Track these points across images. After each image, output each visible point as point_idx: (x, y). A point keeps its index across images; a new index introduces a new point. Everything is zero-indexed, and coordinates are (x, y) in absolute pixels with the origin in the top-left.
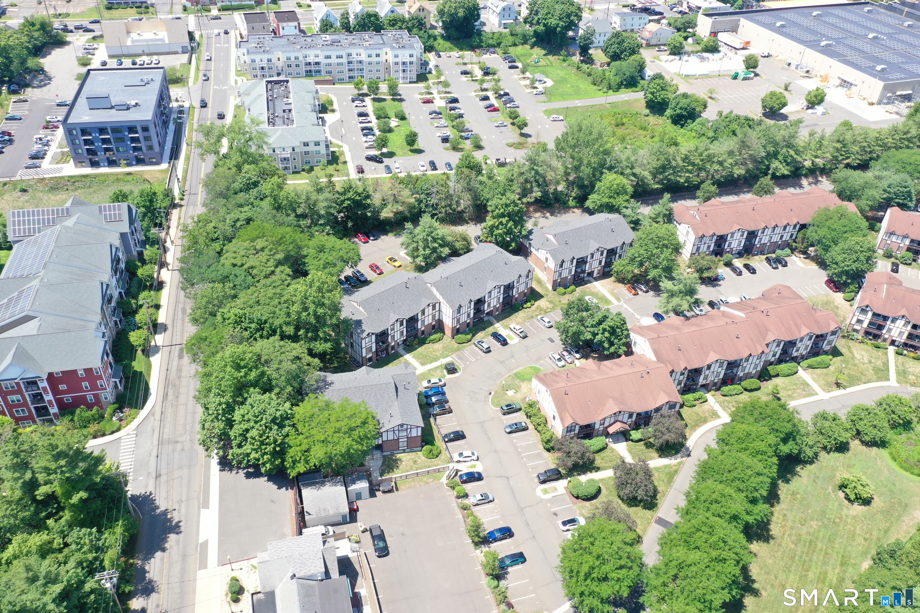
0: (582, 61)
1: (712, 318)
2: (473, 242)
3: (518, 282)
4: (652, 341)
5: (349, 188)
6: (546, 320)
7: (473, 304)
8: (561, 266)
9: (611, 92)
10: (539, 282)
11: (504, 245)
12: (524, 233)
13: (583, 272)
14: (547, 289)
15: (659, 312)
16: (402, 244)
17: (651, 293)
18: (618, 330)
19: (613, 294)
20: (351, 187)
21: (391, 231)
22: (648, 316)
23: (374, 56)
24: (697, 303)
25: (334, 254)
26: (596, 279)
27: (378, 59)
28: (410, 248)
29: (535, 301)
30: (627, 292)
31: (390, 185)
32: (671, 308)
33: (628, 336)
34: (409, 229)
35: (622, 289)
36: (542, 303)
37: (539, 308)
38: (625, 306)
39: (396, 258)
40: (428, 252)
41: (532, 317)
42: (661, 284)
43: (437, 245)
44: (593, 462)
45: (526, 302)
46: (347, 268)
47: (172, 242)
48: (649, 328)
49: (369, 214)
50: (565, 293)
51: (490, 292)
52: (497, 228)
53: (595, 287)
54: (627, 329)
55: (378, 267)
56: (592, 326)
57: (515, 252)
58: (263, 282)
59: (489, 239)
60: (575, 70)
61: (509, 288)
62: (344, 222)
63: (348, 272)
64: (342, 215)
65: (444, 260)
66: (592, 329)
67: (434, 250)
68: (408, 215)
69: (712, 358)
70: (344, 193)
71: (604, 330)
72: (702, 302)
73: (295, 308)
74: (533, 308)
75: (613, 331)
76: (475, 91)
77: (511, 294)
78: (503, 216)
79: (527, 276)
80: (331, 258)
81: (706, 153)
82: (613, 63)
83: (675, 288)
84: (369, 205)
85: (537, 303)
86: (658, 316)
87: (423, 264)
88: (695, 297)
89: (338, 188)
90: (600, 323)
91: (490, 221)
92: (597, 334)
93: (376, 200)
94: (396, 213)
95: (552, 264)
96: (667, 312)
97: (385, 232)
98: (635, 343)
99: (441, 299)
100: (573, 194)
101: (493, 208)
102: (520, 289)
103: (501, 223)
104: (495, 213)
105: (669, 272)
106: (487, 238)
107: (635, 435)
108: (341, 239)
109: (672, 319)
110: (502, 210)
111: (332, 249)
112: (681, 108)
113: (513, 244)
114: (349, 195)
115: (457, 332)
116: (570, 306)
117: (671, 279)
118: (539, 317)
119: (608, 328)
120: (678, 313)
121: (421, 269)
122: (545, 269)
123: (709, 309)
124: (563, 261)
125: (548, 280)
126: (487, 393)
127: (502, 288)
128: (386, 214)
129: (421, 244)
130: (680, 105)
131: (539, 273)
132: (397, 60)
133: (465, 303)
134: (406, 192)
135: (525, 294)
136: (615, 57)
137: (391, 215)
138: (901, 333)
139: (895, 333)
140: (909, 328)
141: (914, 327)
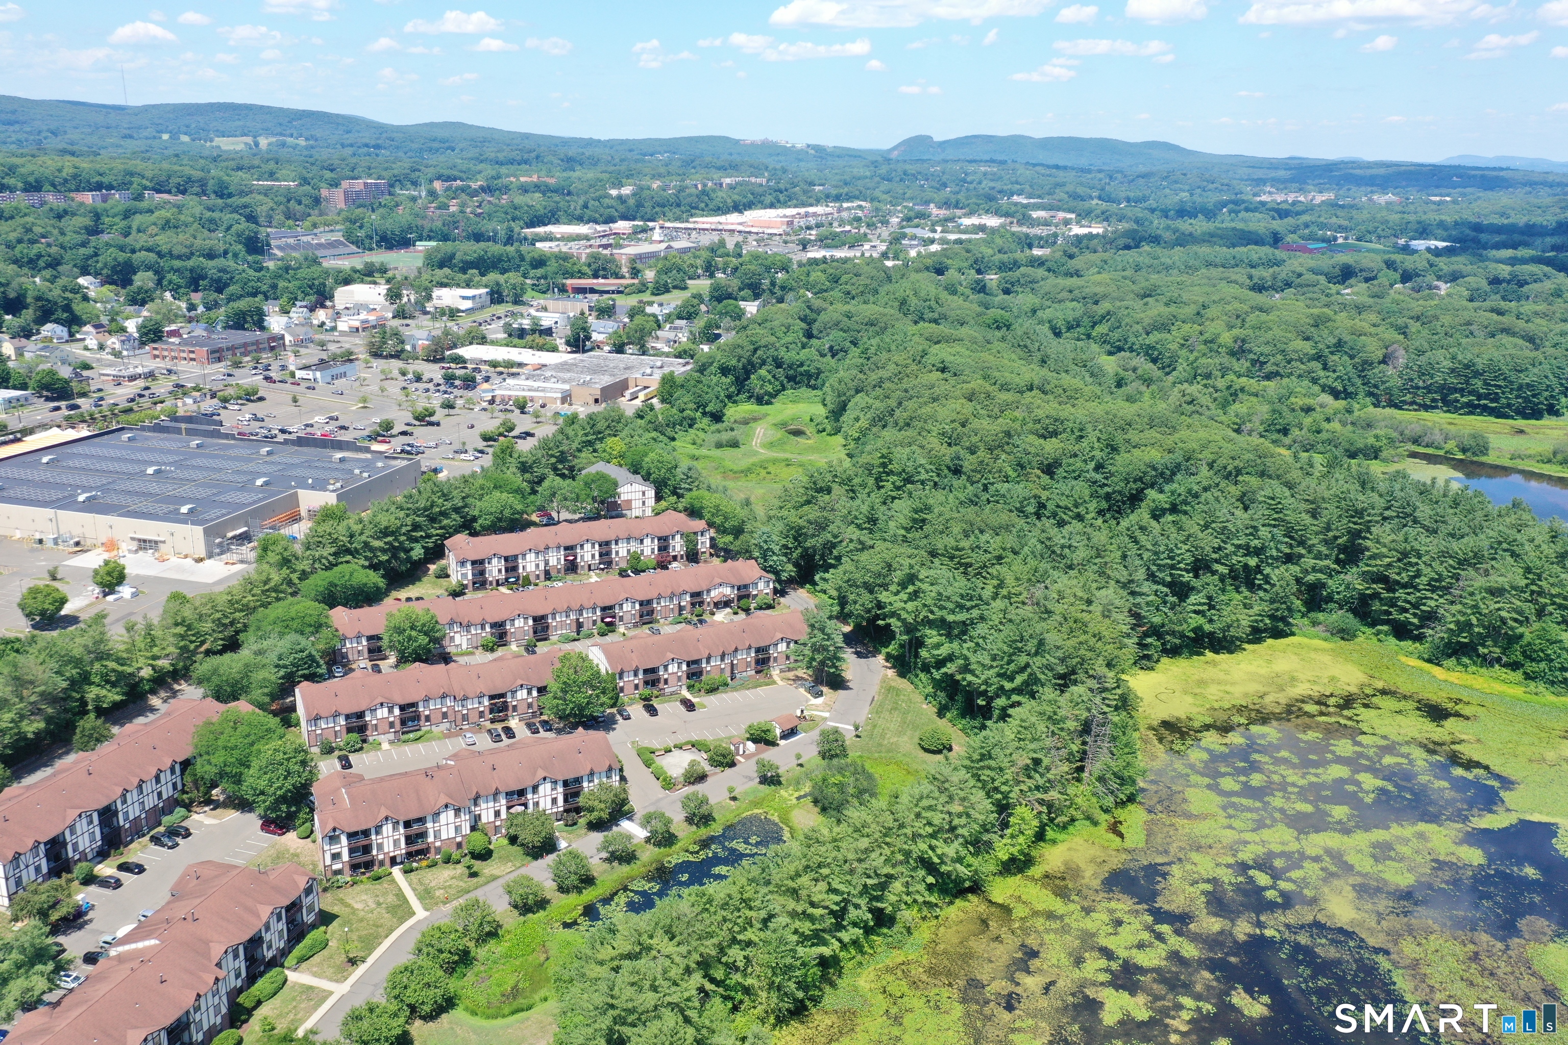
1: (100, 978)
24: (61, 967)
32: (11, 1005)
72: (70, 962)
96: (9, 1018)
109: (22, 1023)
120: (29, 1006)
123: (90, 968)
138: (396, 843)
139: (389, 847)
140: (402, 830)
141: (407, 824)
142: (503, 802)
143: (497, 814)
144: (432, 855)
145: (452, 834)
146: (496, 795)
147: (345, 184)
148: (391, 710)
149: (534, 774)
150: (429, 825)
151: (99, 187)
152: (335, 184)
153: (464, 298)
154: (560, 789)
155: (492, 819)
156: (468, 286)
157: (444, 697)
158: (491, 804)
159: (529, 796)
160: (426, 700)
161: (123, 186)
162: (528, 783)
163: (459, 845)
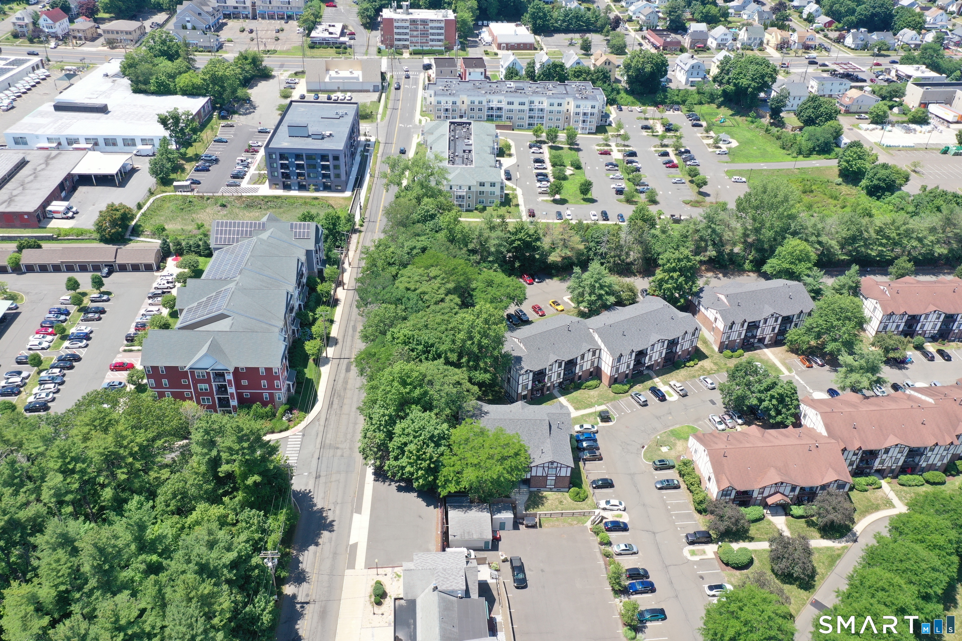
0: (772, 124)
1: (894, 400)
2: (639, 295)
3: (683, 339)
4: (824, 415)
5: (520, 229)
6: (709, 381)
7: (634, 354)
8: (731, 328)
9: (801, 157)
10: (705, 342)
11: (672, 301)
12: (695, 289)
13: (754, 337)
14: (713, 350)
15: (835, 387)
16: (569, 288)
17: (827, 367)
18: (787, 399)
19: (784, 364)
20: (523, 228)
21: (557, 276)
22: (821, 390)
23: (556, 105)
24: (879, 382)
25: (502, 290)
26: (767, 346)
27: (559, 108)
28: (576, 292)
29: (700, 360)
30: (800, 364)
31: (561, 230)
32: (848, 384)
33: (797, 407)
34: (577, 273)
35: (795, 359)
36: (705, 363)
37: (703, 369)
38: (797, 377)
39: (559, 302)
40: (593, 298)
41: (694, 377)
42: (840, 357)
43: (603, 292)
44: (747, 531)
45: (689, 361)
46: (512, 305)
47: (350, 264)
48: (821, 401)
49: (537, 256)
50: (732, 357)
51: (653, 345)
52: (666, 282)
53: (765, 354)
54: (797, 400)
55: (540, 309)
56: (760, 391)
57: (683, 309)
58: (433, 307)
59: (657, 293)
60: (763, 132)
61: (673, 343)
62: (512, 263)
63: (512, 309)
64: (510, 254)
65: (607, 307)
66: (758, 395)
67: (600, 297)
68: (576, 261)
69: (891, 441)
70: (515, 234)
71: (772, 397)
72: (885, 382)
73: (461, 336)
74: (697, 367)
75: (781, 399)
76: (655, 147)
77: (674, 350)
78: (674, 270)
79: (694, 334)
80: (498, 293)
81: (904, 227)
82: (806, 128)
83: (856, 364)
84: (538, 248)
85: (700, 363)
86: (832, 392)
87: (586, 310)
88: (878, 375)
89: (511, 228)
90: (768, 389)
91: (659, 274)
92: (764, 401)
93: (546, 243)
94: (564, 258)
95: (720, 325)
96: (843, 389)
97: (551, 276)
98: (805, 416)
99: (602, 346)
100: (750, 257)
101: (665, 261)
102: (684, 346)
103: (672, 278)
104: (666, 267)
105: (849, 346)
106: (655, 291)
107: (797, 510)
108: (510, 276)
109: (848, 395)
110: (674, 264)
111: (500, 285)
112: (879, 179)
113: (682, 300)
114: (520, 236)
115: (614, 381)
116: (737, 368)
117: (851, 353)
118: (702, 378)
119: (776, 396)
120: (855, 390)
121: (583, 315)
122: (714, 329)
123: (892, 391)
124: (733, 323)
125: (715, 341)
126: (639, 446)
127: (666, 342)
128: (554, 258)
129: (587, 289)
130: (878, 176)
131: (706, 333)
132: (578, 110)
133: (626, 353)
134: (577, 238)
135: (689, 353)
136: (809, 122)
137: (559, 259)
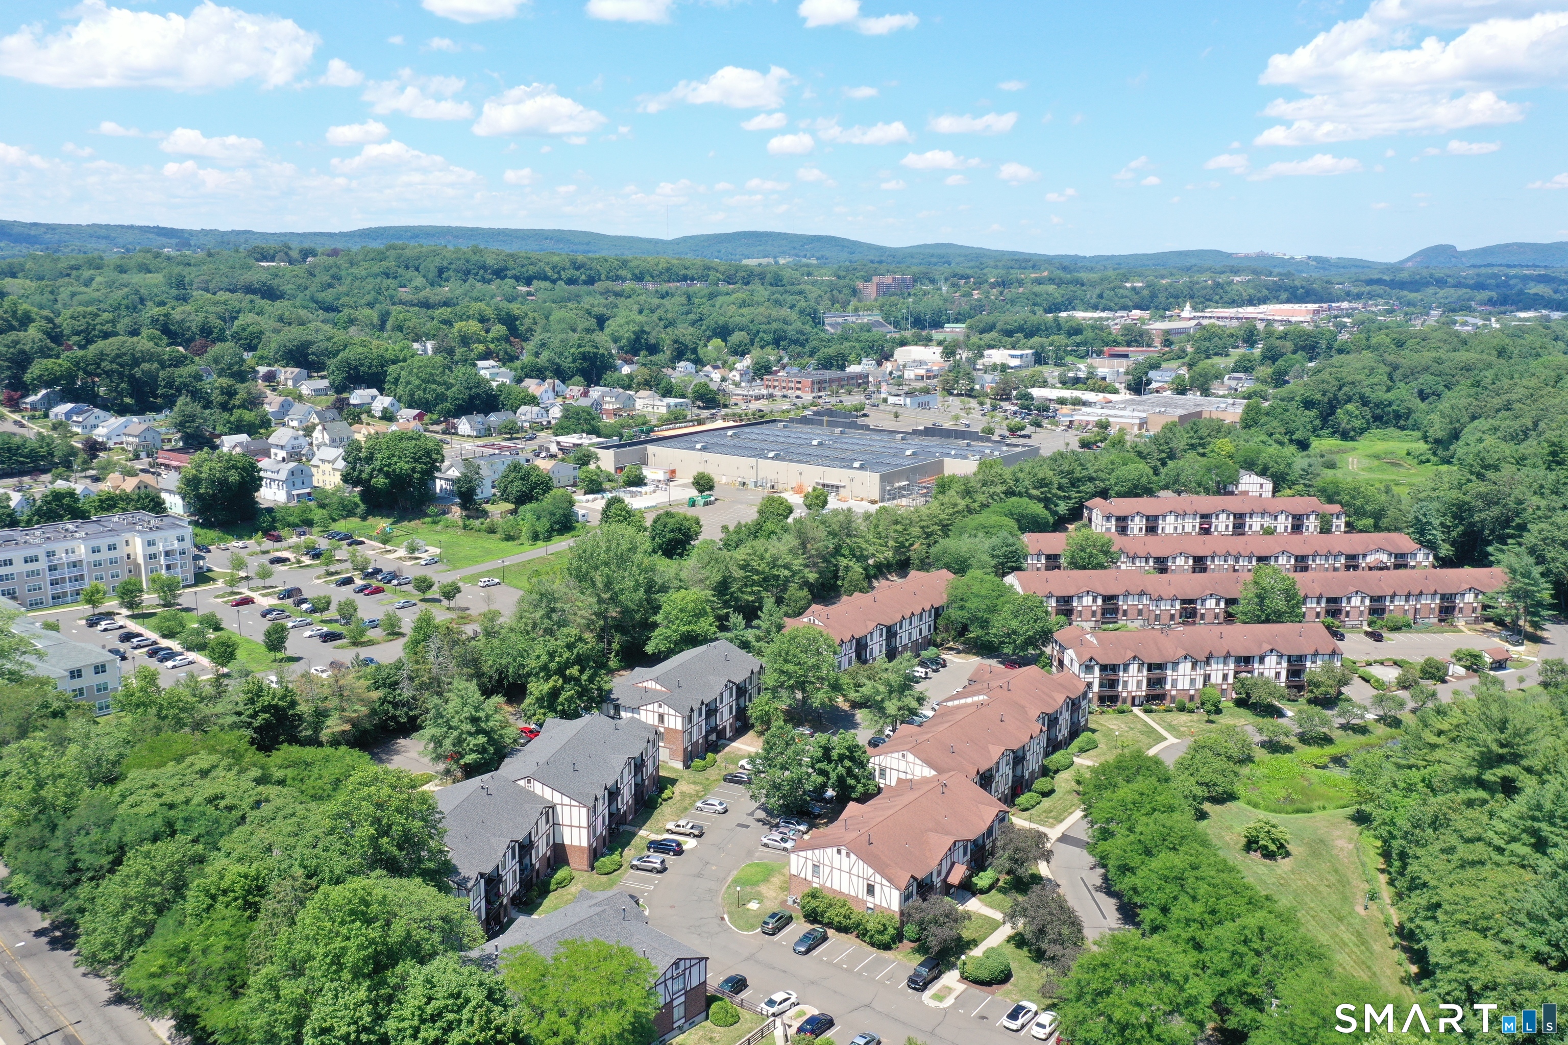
0: (469, 517)
3: (647, 754)
6: (714, 802)
7: (605, 797)
8: (689, 721)
9: (540, 543)
13: (715, 729)
14: (677, 769)
20: (262, 689)
23: (104, 548)
26: (733, 739)
27: (113, 554)
29: (670, 789)
36: (681, 788)
37: (684, 795)
41: (686, 809)
45: (661, 791)
49: (304, 735)
50: (706, 767)
51: (622, 773)
61: (639, 765)
68: (369, 727)
69: (995, 754)
70: (251, 702)
74: (677, 797)
76: (318, 578)
77: (641, 778)
78: (569, 664)
79: (654, 743)
82: (522, 509)
84: (297, 716)
85: (676, 791)
94: (353, 724)
95: (673, 721)
98: (883, 772)
99: (557, 798)
102: (649, 768)
103: (569, 679)
107: (983, 880)
110: (566, 656)
112: (672, 531)
118: (699, 803)
121: (480, 770)
122: (663, 736)
124: (691, 712)
125: (674, 754)
126: (719, 921)
127: (633, 763)
128: (334, 728)
130: (669, 527)
132: (152, 549)
133: (598, 795)
135: (656, 780)
136: (522, 499)
137: (347, 727)
138: (1139, 683)
139: (1132, 686)
140: (1145, 673)
141: (1150, 668)
142: (1232, 666)
143: (1225, 677)
144: (1167, 702)
145: (1187, 687)
146: (1226, 657)
147: (876, 279)
148: (1094, 600)
149: (1260, 646)
150: (1169, 672)
151: (685, 278)
152: (867, 280)
153: (1013, 356)
154: (1285, 665)
155: (1220, 681)
156: (1014, 348)
157: (1142, 594)
158: (1221, 666)
159: (1256, 665)
160: (1127, 594)
161: (703, 278)
162: (1255, 651)
163: (1192, 698)
